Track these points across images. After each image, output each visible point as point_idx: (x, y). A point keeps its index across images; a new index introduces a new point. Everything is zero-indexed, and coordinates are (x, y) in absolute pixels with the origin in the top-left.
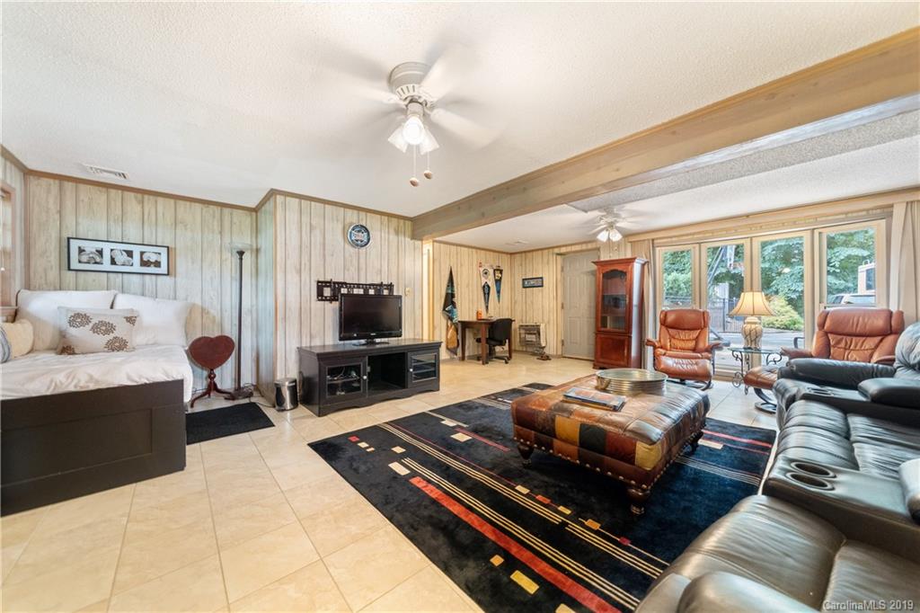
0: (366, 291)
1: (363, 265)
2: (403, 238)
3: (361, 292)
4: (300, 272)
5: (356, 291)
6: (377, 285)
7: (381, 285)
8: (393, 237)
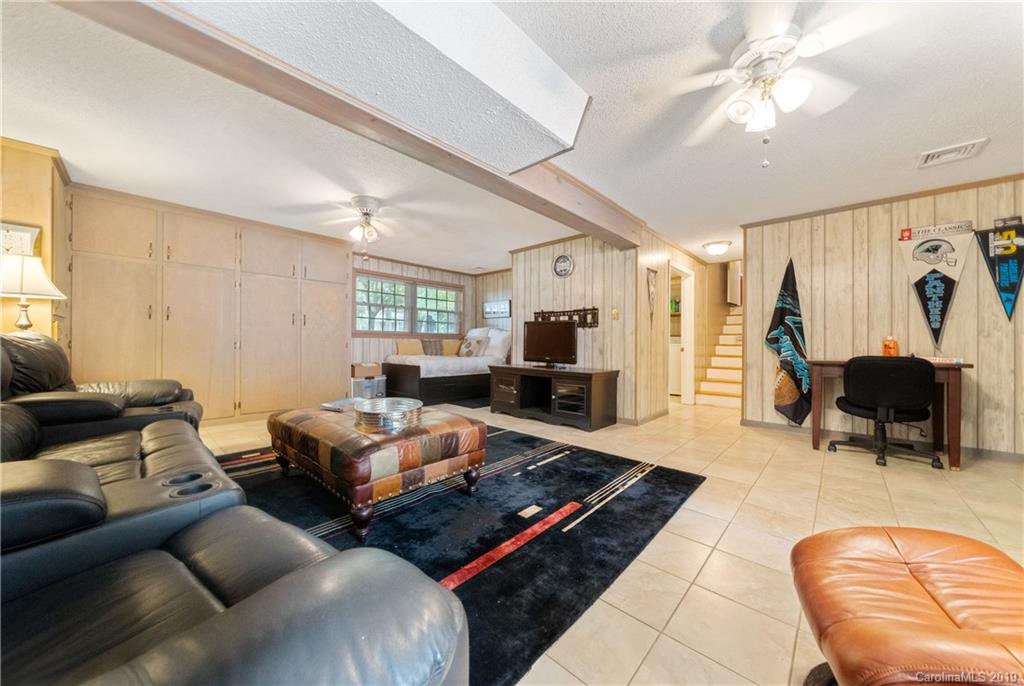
0: (571, 317)
1: (568, 294)
2: (610, 254)
3: (566, 318)
4: (524, 308)
5: (562, 318)
6: (580, 311)
7: (585, 310)
8: (598, 255)
